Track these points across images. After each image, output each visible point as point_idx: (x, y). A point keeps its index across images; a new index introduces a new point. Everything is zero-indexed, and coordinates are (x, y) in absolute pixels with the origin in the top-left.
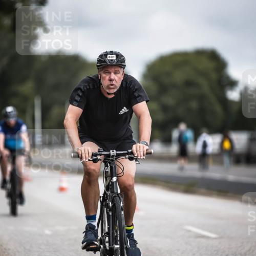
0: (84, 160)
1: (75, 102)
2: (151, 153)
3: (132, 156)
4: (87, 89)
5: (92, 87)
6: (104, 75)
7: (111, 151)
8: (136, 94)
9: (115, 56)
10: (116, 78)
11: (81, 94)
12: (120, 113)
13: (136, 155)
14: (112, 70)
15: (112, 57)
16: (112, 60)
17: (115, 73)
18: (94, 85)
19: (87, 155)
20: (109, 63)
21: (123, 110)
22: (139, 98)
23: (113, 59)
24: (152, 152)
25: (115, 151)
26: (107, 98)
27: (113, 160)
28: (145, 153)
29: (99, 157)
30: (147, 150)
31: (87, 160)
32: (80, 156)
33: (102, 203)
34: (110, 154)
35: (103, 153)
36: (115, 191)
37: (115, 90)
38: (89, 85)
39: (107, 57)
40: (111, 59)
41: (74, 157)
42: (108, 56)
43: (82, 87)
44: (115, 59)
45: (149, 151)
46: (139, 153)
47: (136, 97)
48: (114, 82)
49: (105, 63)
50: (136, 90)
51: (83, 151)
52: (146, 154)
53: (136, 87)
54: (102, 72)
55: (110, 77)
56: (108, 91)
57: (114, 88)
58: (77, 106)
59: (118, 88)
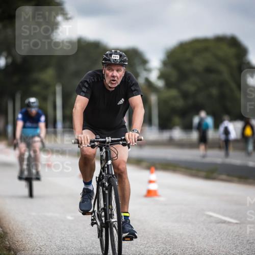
0: (84, 146)
1: (82, 93)
2: (141, 140)
3: (125, 142)
4: (93, 82)
5: (96, 80)
6: (108, 72)
7: (107, 138)
8: (133, 88)
9: (119, 56)
10: (118, 75)
11: (87, 86)
12: (118, 104)
13: (129, 142)
14: (115, 68)
15: (116, 57)
16: (115, 60)
17: (118, 71)
18: (98, 79)
19: (86, 142)
20: (113, 62)
21: (121, 101)
22: (135, 92)
23: (117, 58)
24: (142, 138)
25: (110, 138)
26: (109, 91)
27: (108, 146)
28: (136, 140)
29: (96, 143)
30: (138, 137)
31: (86, 146)
32: (80, 142)
33: (98, 182)
34: (106, 141)
35: (100, 140)
36: (110, 173)
37: (116, 85)
38: (94, 78)
39: (111, 56)
40: (115, 58)
41: (75, 143)
42: (113, 56)
43: (88, 80)
44: (118, 58)
45: (140, 138)
46: (131, 140)
47: (132, 91)
48: (116, 79)
49: (110, 62)
50: (133, 84)
51: (83, 138)
52: (138, 140)
53: (133, 82)
54: (106, 68)
55: (112, 74)
56: (110, 85)
57: (115, 84)
58: (85, 96)
59: (119, 83)
